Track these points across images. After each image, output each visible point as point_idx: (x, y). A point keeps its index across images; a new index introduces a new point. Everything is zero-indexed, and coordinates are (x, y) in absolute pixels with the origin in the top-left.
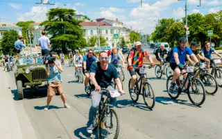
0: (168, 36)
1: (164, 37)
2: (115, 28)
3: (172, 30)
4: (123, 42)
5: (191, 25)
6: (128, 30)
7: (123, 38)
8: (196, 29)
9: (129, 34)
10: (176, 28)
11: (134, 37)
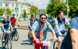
0: (55, 11)
1: (53, 12)
2: (19, 3)
3: (58, 7)
4: (25, 14)
5: (72, 5)
6: (29, 5)
7: (25, 11)
8: (75, 8)
9: (30, 7)
10: (61, 6)
11: (34, 10)
